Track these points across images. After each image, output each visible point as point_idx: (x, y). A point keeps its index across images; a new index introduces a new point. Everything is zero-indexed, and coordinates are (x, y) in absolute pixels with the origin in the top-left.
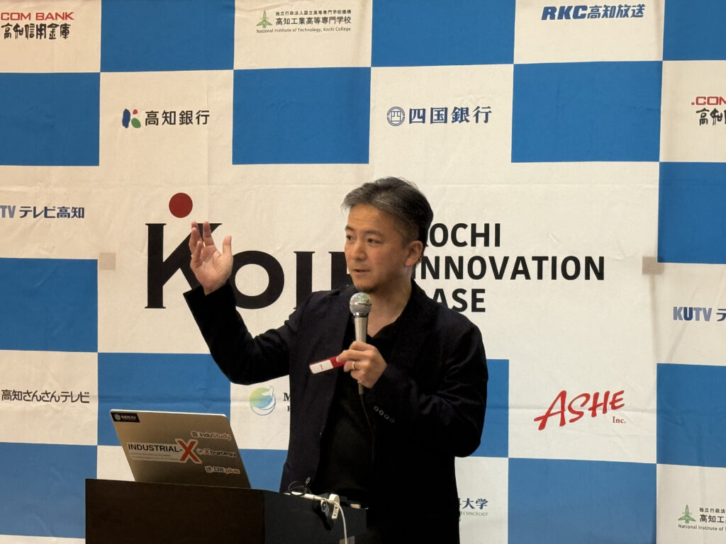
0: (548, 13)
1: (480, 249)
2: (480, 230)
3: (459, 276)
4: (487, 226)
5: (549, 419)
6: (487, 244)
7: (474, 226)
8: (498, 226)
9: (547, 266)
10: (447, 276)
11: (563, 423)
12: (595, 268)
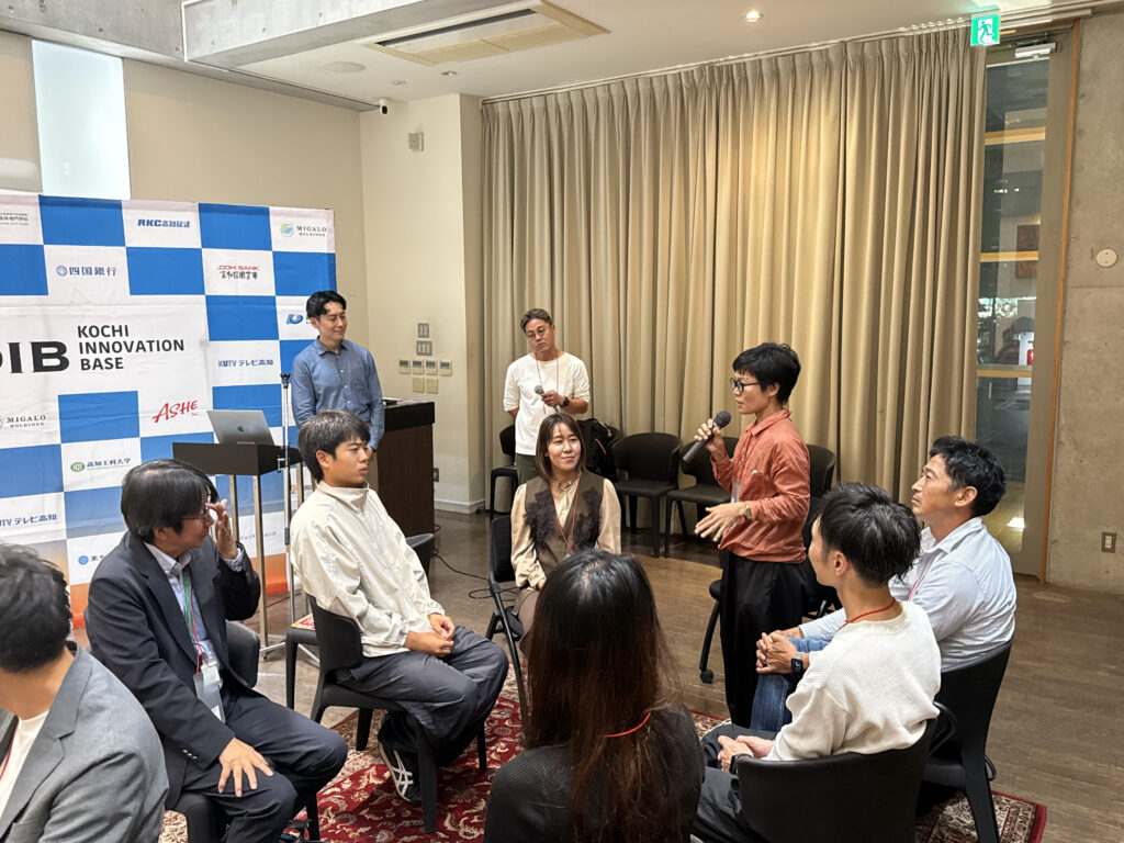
0: (141, 222)
1: (117, 337)
2: (117, 328)
3: (108, 351)
4: (120, 327)
5: (161, 418)
6: (121, 335)
7: (113, 327)
8: (126, 327)
9: (154, 345)
10: (101, 352)
11: (167, 418)
12: (180, 345)
